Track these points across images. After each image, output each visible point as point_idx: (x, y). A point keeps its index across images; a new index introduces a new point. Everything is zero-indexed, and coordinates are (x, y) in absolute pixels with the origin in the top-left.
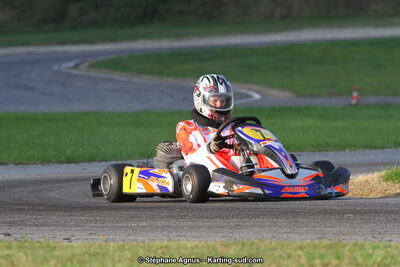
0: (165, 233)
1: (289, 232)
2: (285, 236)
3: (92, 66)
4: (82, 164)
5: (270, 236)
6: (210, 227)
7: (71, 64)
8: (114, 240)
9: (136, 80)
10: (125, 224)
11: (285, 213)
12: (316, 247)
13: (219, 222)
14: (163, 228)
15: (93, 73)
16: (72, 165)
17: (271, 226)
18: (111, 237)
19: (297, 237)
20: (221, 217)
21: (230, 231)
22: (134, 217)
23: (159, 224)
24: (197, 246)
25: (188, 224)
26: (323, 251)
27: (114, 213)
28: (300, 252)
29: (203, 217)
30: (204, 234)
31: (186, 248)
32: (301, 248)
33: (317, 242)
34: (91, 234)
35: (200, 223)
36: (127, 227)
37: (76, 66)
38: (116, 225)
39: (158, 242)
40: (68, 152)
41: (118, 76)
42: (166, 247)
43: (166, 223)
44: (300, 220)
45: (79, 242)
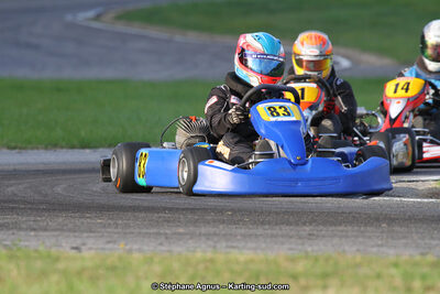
0: (210, 243)
1: (382, 246)
2: (375, 249)
3: (119, 18)
4: (101, 150)
5: (354, 249)
6: (272, 236)
7: (91, 14)
8: (140, 250)
9: (178, 38)
10: (155, 230)
11: (377, 219)
12: (416, 264)
13: (286, 229)
14: (208, 236)
15: (121, 27)
16: (88, 151)
17: (357, 237)
18: (135, 247)
19: (392, 252)
20: (289, 223)
21: (300, 241)
22: (168, 222)
23: (203, 230)
24: (252, 261)
25: (243, 231)
26: (426, 270)
27: (143, 215)
28: (393, 271)
29: (263, 223)
30: (264, 245)
31: (238, 262)
32: (396, 265)
33: (418, 258)
34: (109, 242)
35: (260, 231)
36: (159, 234)
37: (98, 18)
38: (144, 231)
39: (199, 255)
40: (83, 134)
41: (154, 32)
42: (212, 261)
43: (211, 230)
44: (397, 228)
45: (93, 252)
